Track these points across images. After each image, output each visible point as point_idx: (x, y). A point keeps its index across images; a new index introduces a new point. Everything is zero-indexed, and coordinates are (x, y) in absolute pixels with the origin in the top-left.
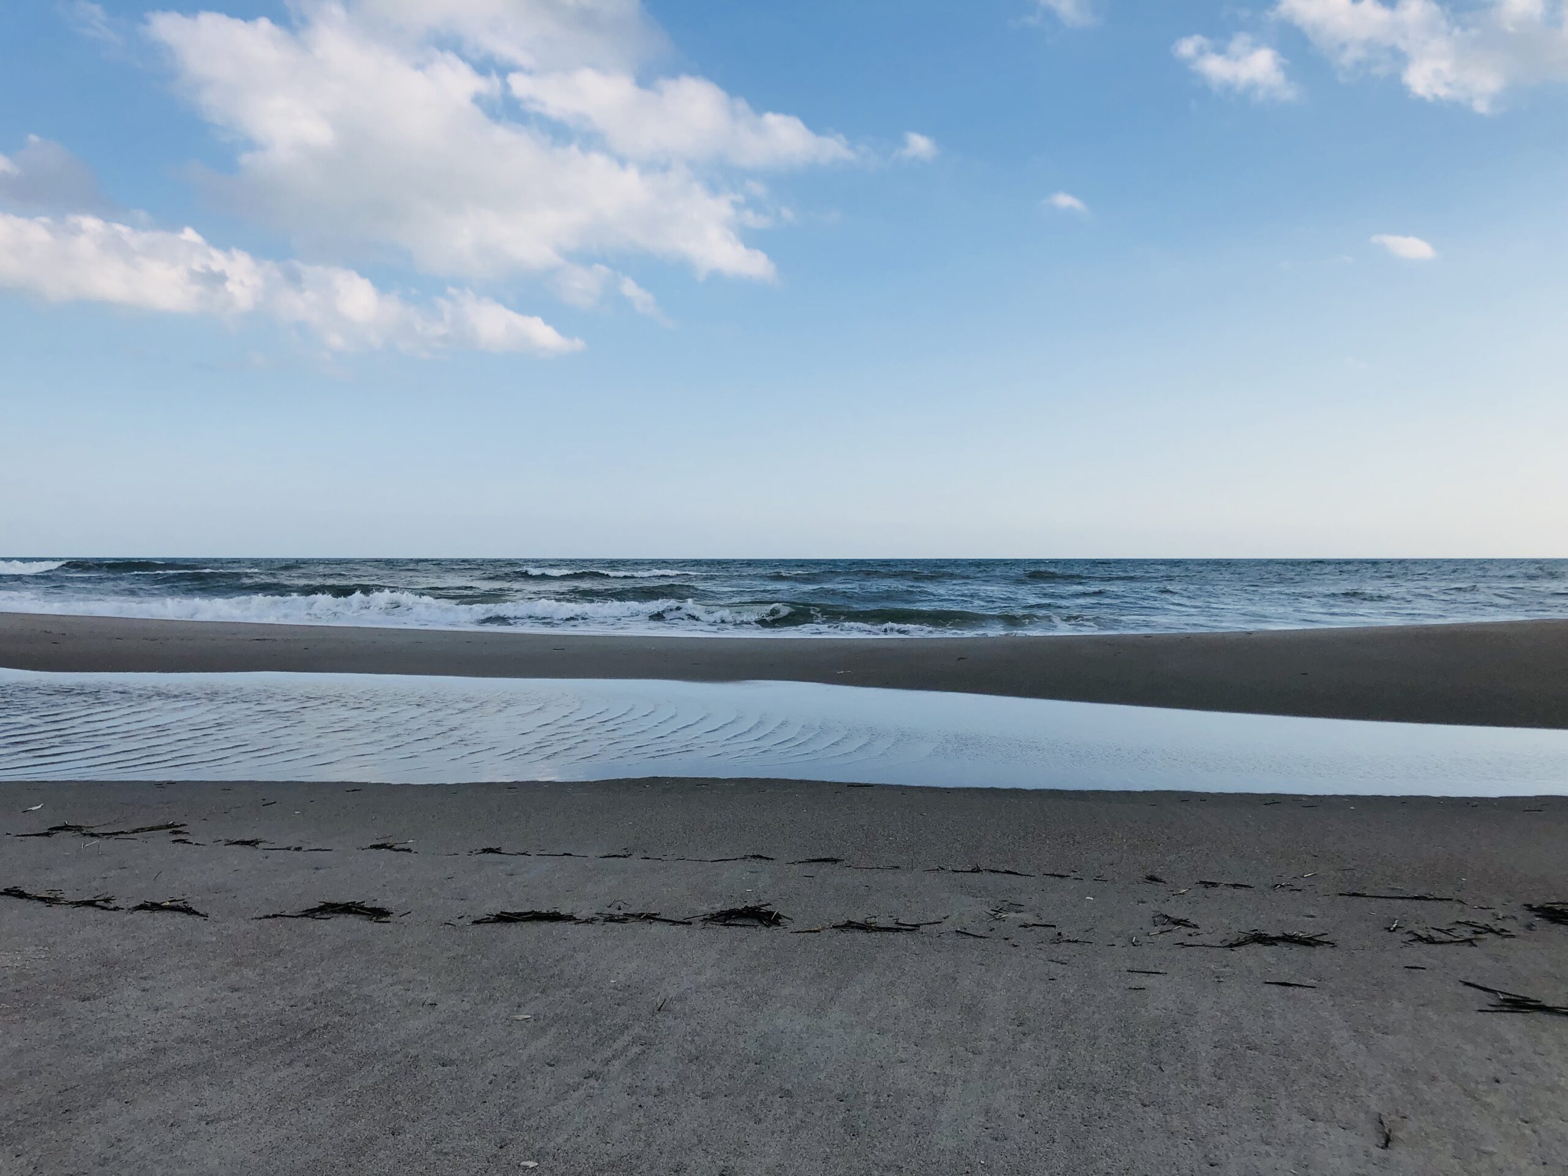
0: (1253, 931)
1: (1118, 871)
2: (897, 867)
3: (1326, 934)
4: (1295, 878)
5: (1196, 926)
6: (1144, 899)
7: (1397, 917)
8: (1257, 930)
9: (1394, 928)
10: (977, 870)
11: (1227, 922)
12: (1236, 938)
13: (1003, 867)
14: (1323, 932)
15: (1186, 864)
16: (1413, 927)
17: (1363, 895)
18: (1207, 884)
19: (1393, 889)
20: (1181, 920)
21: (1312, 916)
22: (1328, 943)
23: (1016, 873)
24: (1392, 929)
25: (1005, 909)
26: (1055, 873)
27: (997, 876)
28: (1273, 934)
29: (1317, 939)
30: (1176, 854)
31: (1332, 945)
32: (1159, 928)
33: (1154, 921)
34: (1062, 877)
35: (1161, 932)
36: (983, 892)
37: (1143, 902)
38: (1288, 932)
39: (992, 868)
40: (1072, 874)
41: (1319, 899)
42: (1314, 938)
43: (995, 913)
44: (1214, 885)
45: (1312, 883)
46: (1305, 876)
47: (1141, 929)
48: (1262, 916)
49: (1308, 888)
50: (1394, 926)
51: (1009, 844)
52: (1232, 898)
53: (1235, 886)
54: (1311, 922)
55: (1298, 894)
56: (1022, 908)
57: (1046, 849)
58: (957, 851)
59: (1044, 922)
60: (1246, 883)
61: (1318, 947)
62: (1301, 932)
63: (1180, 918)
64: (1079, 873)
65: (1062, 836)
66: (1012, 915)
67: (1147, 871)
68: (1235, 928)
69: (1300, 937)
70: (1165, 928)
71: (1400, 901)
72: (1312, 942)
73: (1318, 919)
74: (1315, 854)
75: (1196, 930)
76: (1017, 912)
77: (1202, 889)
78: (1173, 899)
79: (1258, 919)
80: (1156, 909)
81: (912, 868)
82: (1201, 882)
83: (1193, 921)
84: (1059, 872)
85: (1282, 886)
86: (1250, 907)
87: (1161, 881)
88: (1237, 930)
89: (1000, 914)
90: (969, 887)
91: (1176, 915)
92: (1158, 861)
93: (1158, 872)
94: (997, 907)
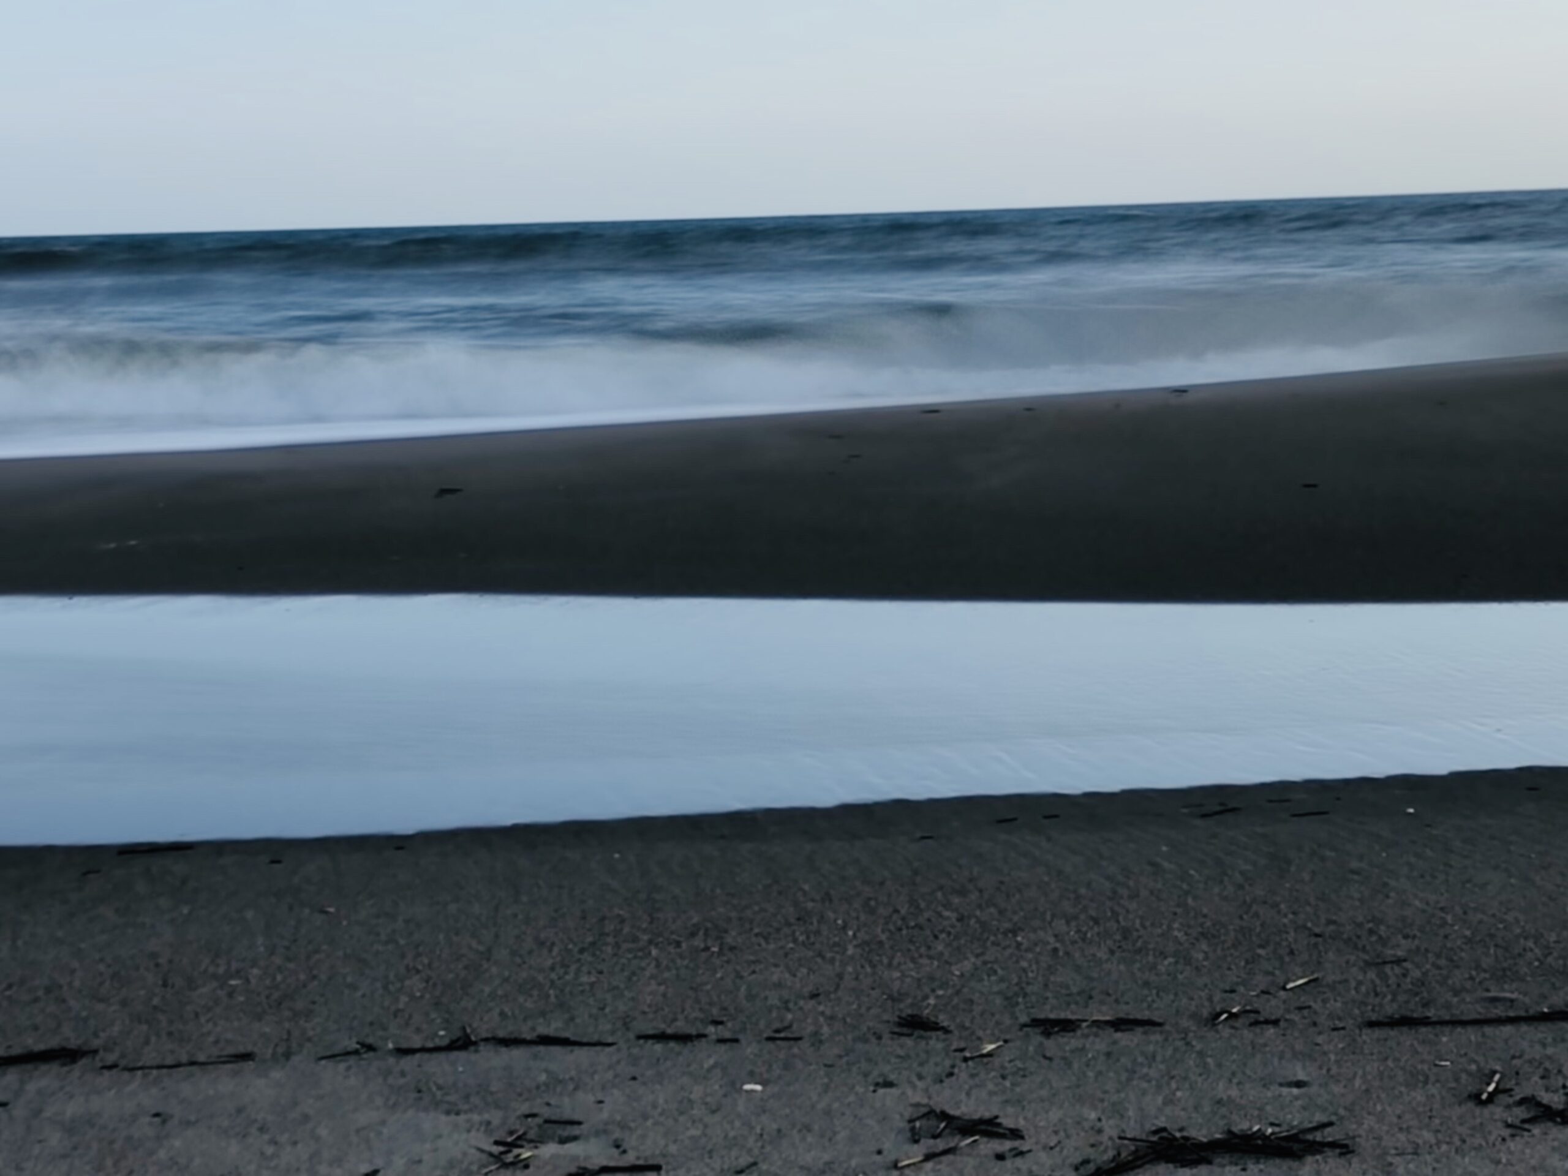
0: (1155, 1132)
1: (828, 1012)
2: (247, 1057)
3: (1330, 1124)
4: (1263, 992)
5: (1016, 1134)
6: (892, 1077)
7: (1498, 1068)
8: (1164, 1129)
9: (1491, 1095)
10: (462, 1043)
11: (1093, 1115)
12: (1111, 1153)
13: (533, 1029)
14: (1324, 1119)
15: (1002, 980)
16: (1533, 1087)
17: (1425, 1022)
18: (1050, 1027)
19: (1495, 1000)
20: (982, 1121)
21: (1299, 1084)
22: (1333, 1145)
23: (565, 1042)
24: (1484, 1096)
25: (531, 1135)
26: (669, 1031)
27: (517, 1054)
28: (1201, 1135)
29: (1310, 1137)
30: (977, 956)
31: (1344, 1149)
32: (927, 1145)
33: (913, 1129)
34: (684, 1038)
35: (928, 1157)
36: (475, 1100)
37: (889, 1084)
38: (1242, 1125)
39: (501, 1034)
40: (711, 1029)
41: (1320, 1039)
42: (1301, 1136)
43: (501, 1149)
44: (1067, 1026)
45: (1304, 999)
46: (1290, 985)
47: (879, 1152)
48: (1179, 1094)
49: (1295, 1017)
50: (1491, 1088)
51: (552, 969)
52: (1108, 1055)
53: (1120, 1024)
54: (1297, 1098)
55: (1271, 1031)
56: (575, 1131)
57: (651, 970)
58: (412, 997)
59: (630, 1159)
60: (1145, 1015)
61: (1309, 1159)
62: (1272, 1124)
63: (976, 1116)
64: (730, 1025)
65: (693, 935)
66: (549, 1150)
67: (902, 1006)
68: (1110, 1128)
69: (1267, 1138)
70: (941, 1145)
71: (1508, 1030)
72: (1296, 1147)
73: (1313, 1090)
74: (1317, 930)
75: (1017, 1143)
76: (563, 1141)
77: (1037, 1039)
78: (963, 1072)
79: (1169, 1101)
80: (918, 1098)
81: (288, 1055)
82: (1036, 1023)
83: (1008, 1122)
84: (680, 1026)
85: (1232, 1016)
86: (1153, 1073)
87: (935, 1027)
88: (1115, 1134)
89: (516, 1151)
90: (440, 1088)
91: (969, 1108)
92: (932, 979)
93: (929, 1007)
94: (511, 1133)
